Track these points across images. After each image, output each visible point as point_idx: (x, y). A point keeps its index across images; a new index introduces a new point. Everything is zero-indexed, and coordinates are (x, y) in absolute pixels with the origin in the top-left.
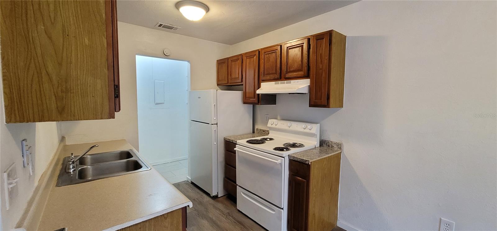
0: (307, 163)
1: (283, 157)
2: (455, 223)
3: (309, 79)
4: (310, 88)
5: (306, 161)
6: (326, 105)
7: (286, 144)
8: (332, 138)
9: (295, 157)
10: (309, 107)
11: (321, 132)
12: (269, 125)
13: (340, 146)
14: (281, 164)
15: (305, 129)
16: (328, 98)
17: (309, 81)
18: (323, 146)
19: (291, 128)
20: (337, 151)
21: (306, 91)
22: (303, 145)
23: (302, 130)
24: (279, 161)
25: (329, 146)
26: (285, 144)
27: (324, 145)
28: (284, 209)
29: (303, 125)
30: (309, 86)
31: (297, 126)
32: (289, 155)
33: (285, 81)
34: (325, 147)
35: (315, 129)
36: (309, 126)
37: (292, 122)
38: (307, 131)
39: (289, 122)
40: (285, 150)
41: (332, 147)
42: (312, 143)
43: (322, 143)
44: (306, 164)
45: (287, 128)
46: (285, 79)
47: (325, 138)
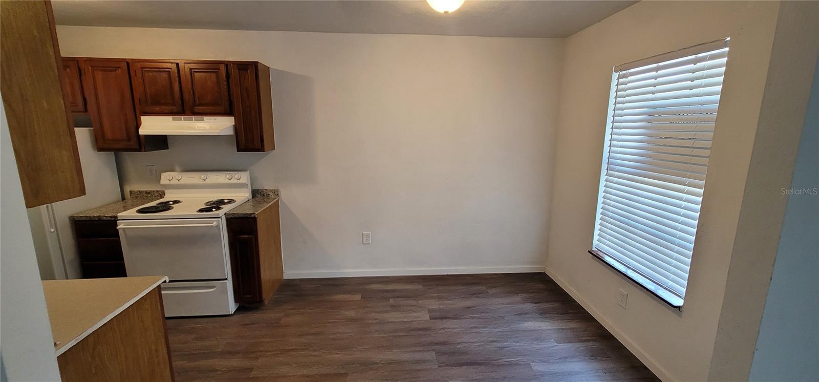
0: (253, 216)
1: (219, 218)
2: (370, 233)
3: (233, 117)
4: (236, 128)
5: (251, 214)
6: (260, 148)
7: (209, 202)
8: (266, 185)
9: (235, 214)
10: (238, 151)
11: (252, 180)
12: (162, 182)
13: (276, 193)
14: (218, 227)
15: (231, 179)
16: (262, 141)
17: (234, 120)
18: (256, 197)
19: (208, 181)
20: (274, 199)
21: (231, 132)
22: (233, 200)
23: (227, 181)
24: (215, 224)
25: (264, 195)
26: (207, 203)
27: (257, 195)
28: (229, 279)
29: (228, 175)
30: (233, 125)
31: (217, 177)
32: (225, 214)
33: (193, 117)
34: (259, 197)
35: (244, 178)
36: (236, 175)
37: (207, 173)
38: (234, 181)
39: (203, 173)
40: (214, 210)
41: (268, 195)
42: (242, 196)
43: (255, 193)
44: (252, 218)
45: (201, 182)
46: (192, 114)
47: (258, 187)
